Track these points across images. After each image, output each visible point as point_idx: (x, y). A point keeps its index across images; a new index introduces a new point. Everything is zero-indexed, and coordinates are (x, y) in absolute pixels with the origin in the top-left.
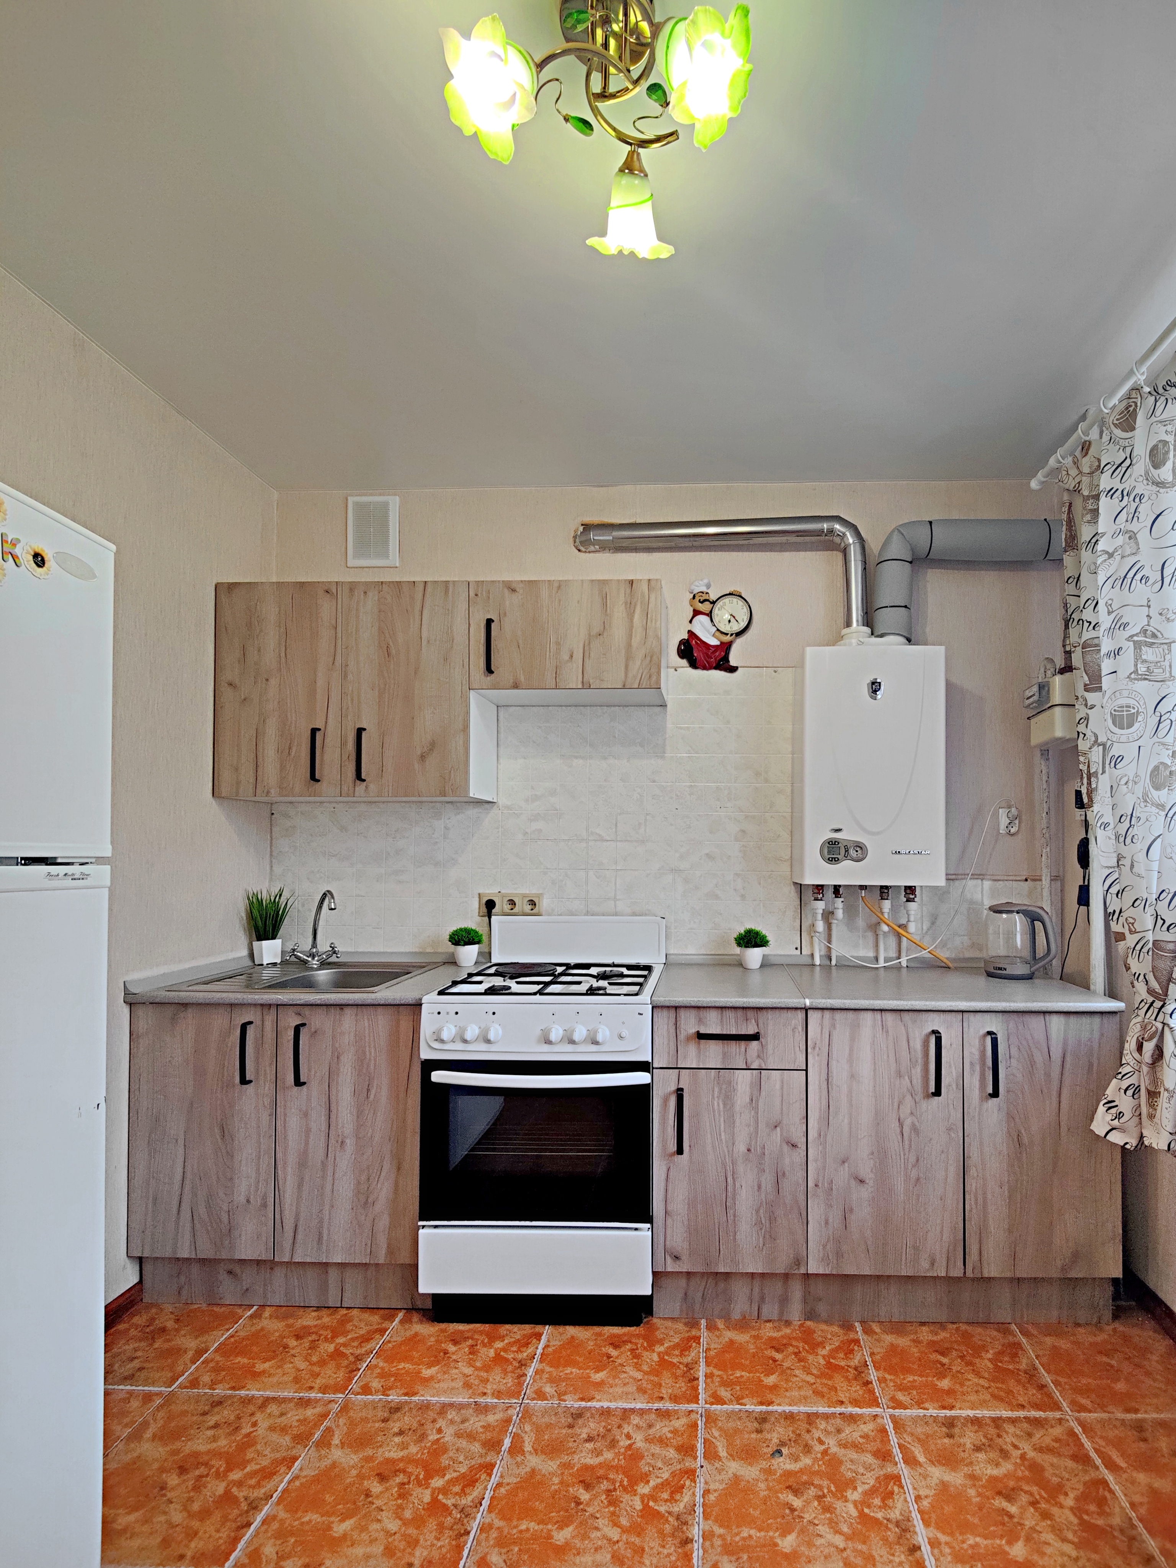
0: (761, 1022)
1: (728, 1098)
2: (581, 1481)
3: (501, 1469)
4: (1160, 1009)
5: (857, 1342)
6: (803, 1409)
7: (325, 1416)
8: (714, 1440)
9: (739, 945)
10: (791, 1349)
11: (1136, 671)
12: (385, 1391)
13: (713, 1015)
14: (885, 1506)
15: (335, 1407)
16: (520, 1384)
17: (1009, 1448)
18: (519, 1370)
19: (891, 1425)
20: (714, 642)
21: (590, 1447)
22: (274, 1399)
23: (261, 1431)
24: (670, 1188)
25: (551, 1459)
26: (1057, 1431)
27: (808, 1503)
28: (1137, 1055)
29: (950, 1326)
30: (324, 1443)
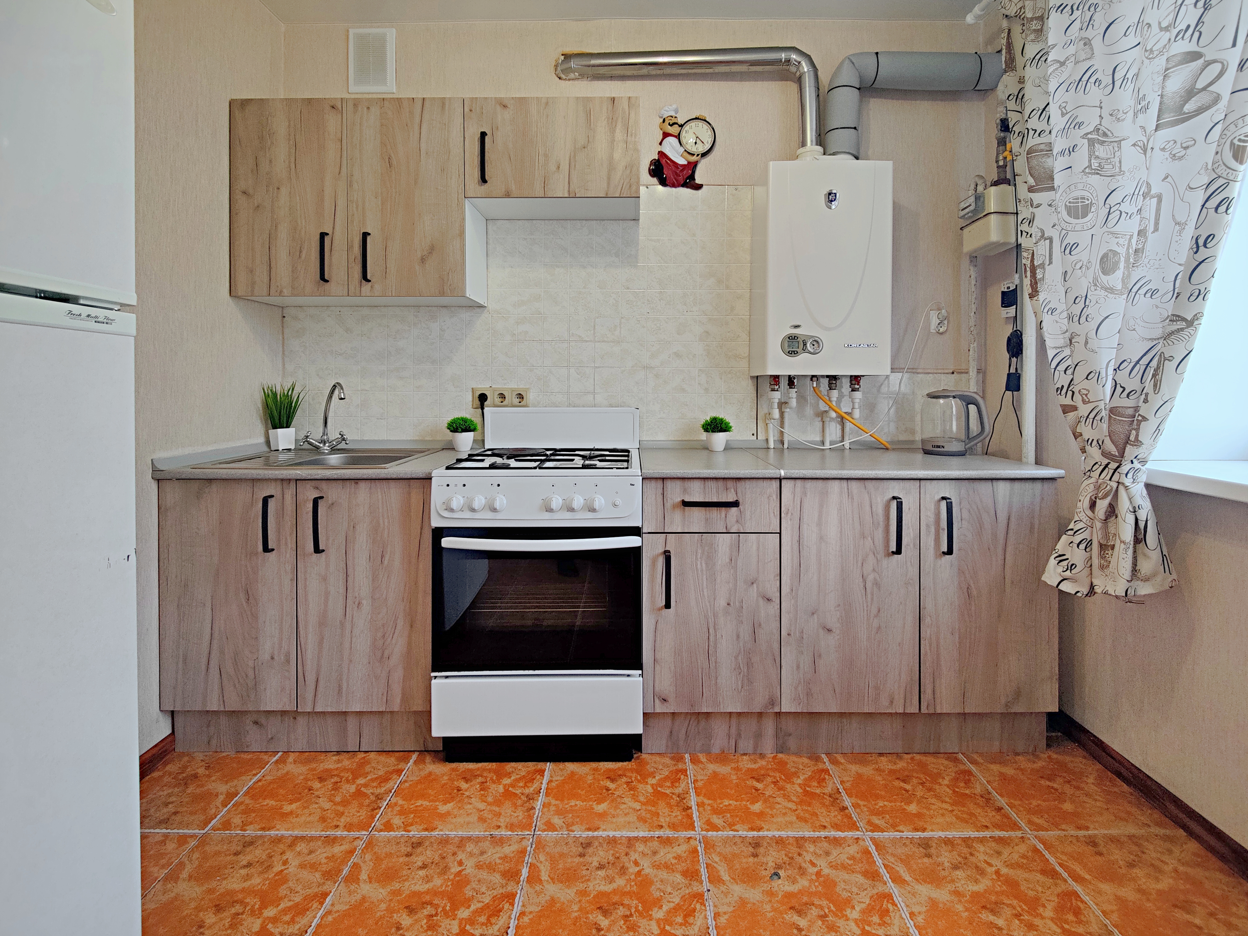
0: (739, 491)
1: (710, 558)
2: (599, 908)
3: (522, 898)
4: (1115, 470)
5: (827, 771)
6: (791, 833)
7: (352, 852)
8: (715, 865)
9: (706, 430)
10: (769, 779)
11: (1090, 166)
12: (406, 827)
13: (697, 485)
14: (883, 924)
15: (360, 844)
16: (531, 817)
17: (984, 865)
18: (527, 804)
19: (874, 847)
20: (682, 161)
21: (602, 875)
22: (302, 838)
23: (292, 869)
24: (658, 639)
25: (568, 887)
26: (1022, 848)
27: (812, 923)
28: (1089, 513)
29: (906, 756)
30: (353, 878)
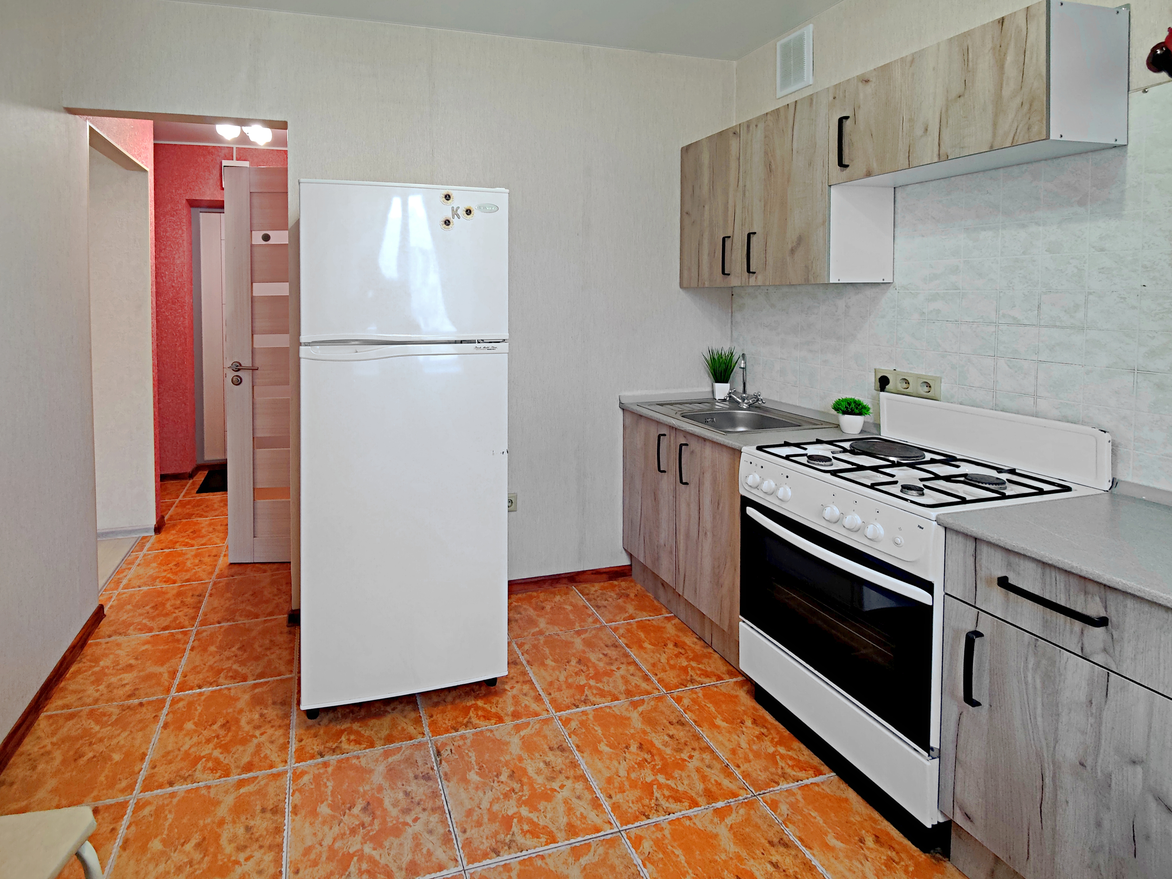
7: (649, 693)
12: (687, 709)
13: (1030, 567)
15: (656, 694)
16: (768, 786)
18: (777, 777)
22: (637, 665)
23: (618, 674)
24: (962, 736)
30: (635, 705)
